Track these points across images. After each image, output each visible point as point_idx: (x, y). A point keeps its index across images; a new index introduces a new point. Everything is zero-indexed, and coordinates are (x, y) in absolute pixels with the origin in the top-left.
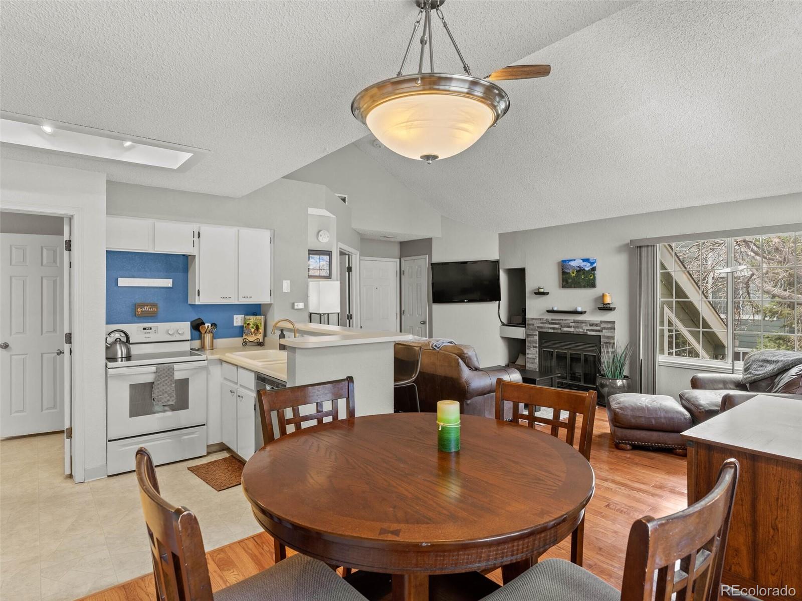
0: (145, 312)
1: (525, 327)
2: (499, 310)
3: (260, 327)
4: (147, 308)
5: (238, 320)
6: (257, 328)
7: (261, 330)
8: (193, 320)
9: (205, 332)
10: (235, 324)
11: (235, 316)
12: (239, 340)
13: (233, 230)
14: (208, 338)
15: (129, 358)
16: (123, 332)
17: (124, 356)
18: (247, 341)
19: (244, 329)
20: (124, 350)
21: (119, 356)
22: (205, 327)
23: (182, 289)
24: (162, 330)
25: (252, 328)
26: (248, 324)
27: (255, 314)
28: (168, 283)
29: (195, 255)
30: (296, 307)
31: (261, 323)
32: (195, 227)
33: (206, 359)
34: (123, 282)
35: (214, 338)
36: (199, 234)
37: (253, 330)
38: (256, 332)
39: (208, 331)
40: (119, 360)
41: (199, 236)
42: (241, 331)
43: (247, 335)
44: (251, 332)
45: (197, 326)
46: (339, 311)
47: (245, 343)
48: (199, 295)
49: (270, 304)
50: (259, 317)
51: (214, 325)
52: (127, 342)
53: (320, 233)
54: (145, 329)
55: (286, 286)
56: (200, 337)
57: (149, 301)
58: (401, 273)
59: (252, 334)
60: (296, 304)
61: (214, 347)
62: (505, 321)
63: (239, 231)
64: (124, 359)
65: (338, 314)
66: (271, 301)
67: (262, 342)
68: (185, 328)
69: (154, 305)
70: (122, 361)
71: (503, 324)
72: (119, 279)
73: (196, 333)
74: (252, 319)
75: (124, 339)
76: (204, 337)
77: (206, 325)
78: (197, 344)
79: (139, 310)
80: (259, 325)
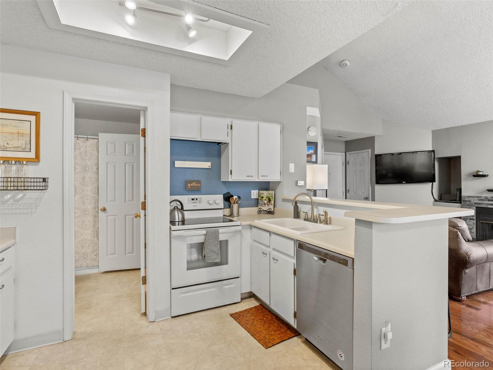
0: (193, 187)
1: (461, 203)
2: (432, 190)
3: (271, 200)
4: (194, 184)
5: (254, 194)
6: (270, 200)
7: (272, 202)
8: (225, 193)
9: (234, 203)
10: (252, 197)
11: (252, 191)
12: (255, 209)
13: (255, 124)
14: (235, 206)
15: (183, 222)
16: (178, 201)
17: (180, 220)
18: (262, 210)
19: (259, 200)
20: (180, 216)
21: (177, 220)
22: (234, 199)
23: (217, 170)
24: (205, 200)
25: (265, 200)
26: (262, 197)
27: (267, 189)
28: (207, 165)
29: (228, 143)
30: (299, 185)
31: (272, 197)
32: (228, 121)
33: (240, 224)
34: (178, 164)
35: (239, 207)
36: (231, 126)
37: (266, 202)
38: (268, 203)
39: (235, 202)
40: (177, 223)
41: (231, 128)
42: (257, 202)
43: (261, 205)
44: (265, 203)
45: (228, 198)
46: (327, 188)
47: (260, 212)
48: (231, 174)
49: (280, 182)
50: (270, 192)
51: (239, 197)
52: (182, 209)
53: (310, 129)
54: (193, 199)
55: (292, 168)
56: (230, 206)
57: (195, 179)
58: (346, 163)
59: (265, 205)
60: (299, 182)
61: (239, 214)
62: (436, 198)
63: (259, 124)
64: (180, 222)
65: (326, 190)
66: (280, 180)
67: (272, 211)
68: (219, 199)
69: (198, 182)
70: (179, 225)
71: (436, 201)
72: (176, 162)
73: (227, 203)
74: (265, 194)
75: (180, 207)
76: (233, 207)
77: (235, 197)
78: (227, 211)
79: (189, 185)
80: (271, 198)
